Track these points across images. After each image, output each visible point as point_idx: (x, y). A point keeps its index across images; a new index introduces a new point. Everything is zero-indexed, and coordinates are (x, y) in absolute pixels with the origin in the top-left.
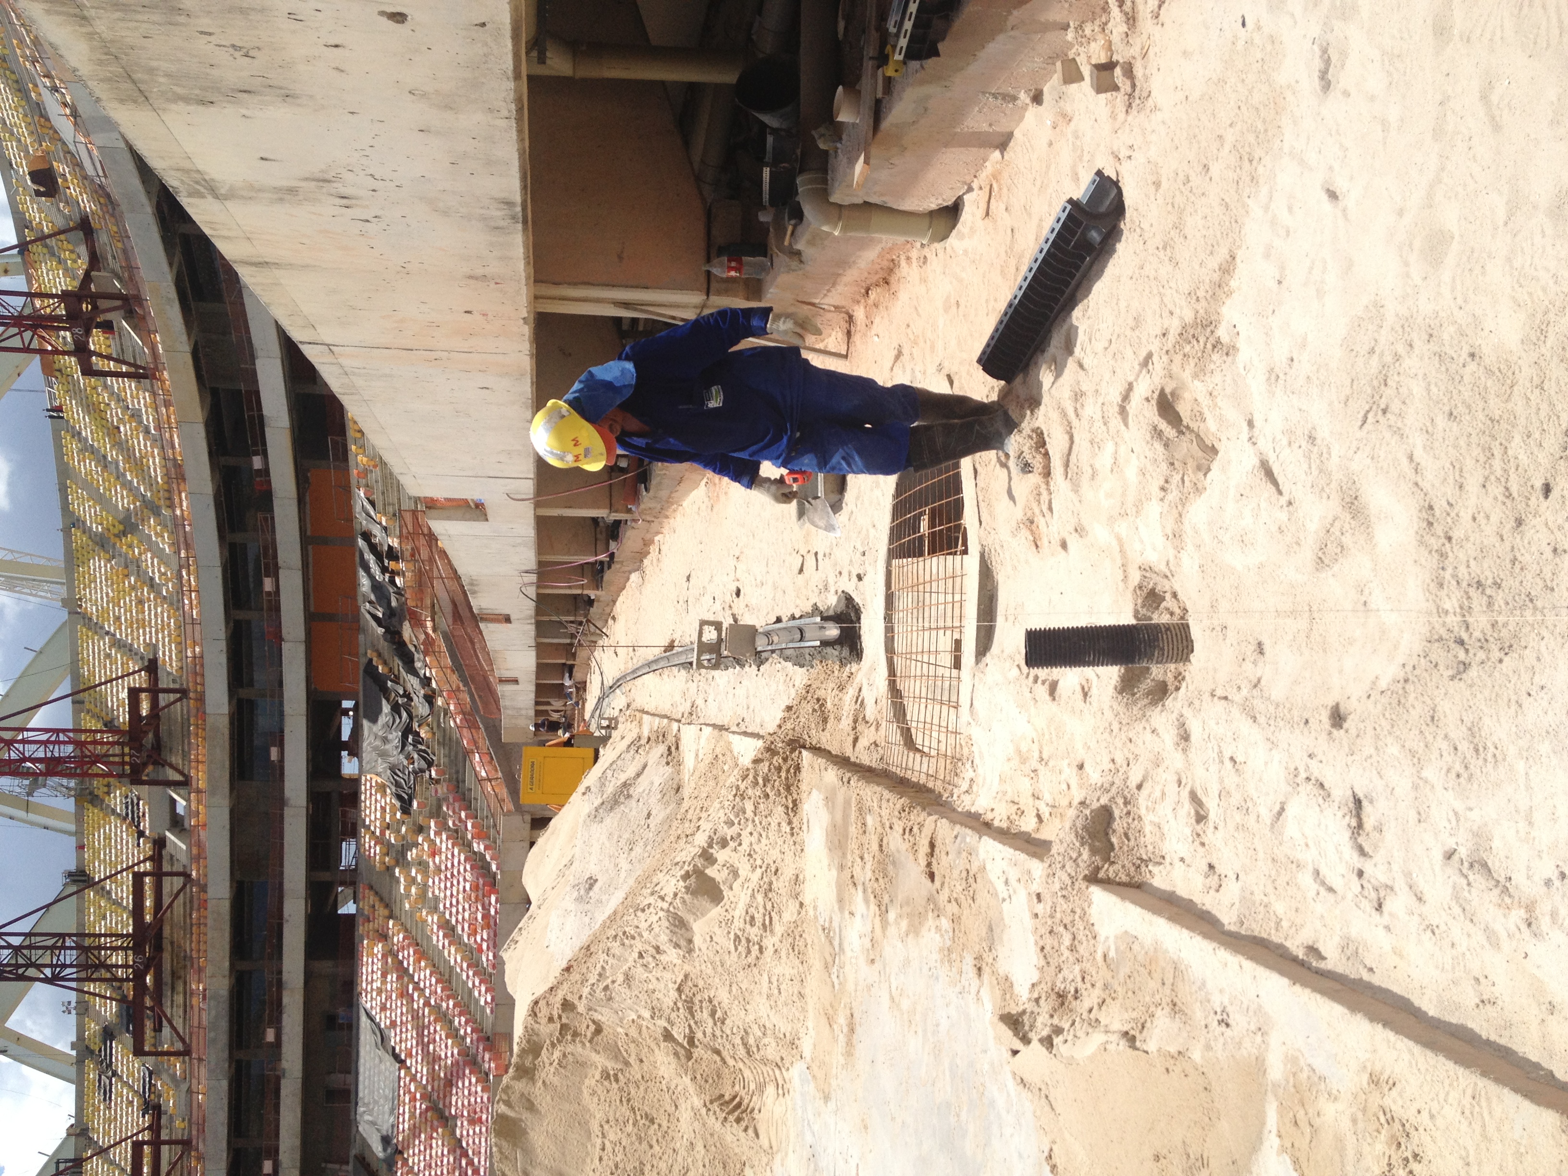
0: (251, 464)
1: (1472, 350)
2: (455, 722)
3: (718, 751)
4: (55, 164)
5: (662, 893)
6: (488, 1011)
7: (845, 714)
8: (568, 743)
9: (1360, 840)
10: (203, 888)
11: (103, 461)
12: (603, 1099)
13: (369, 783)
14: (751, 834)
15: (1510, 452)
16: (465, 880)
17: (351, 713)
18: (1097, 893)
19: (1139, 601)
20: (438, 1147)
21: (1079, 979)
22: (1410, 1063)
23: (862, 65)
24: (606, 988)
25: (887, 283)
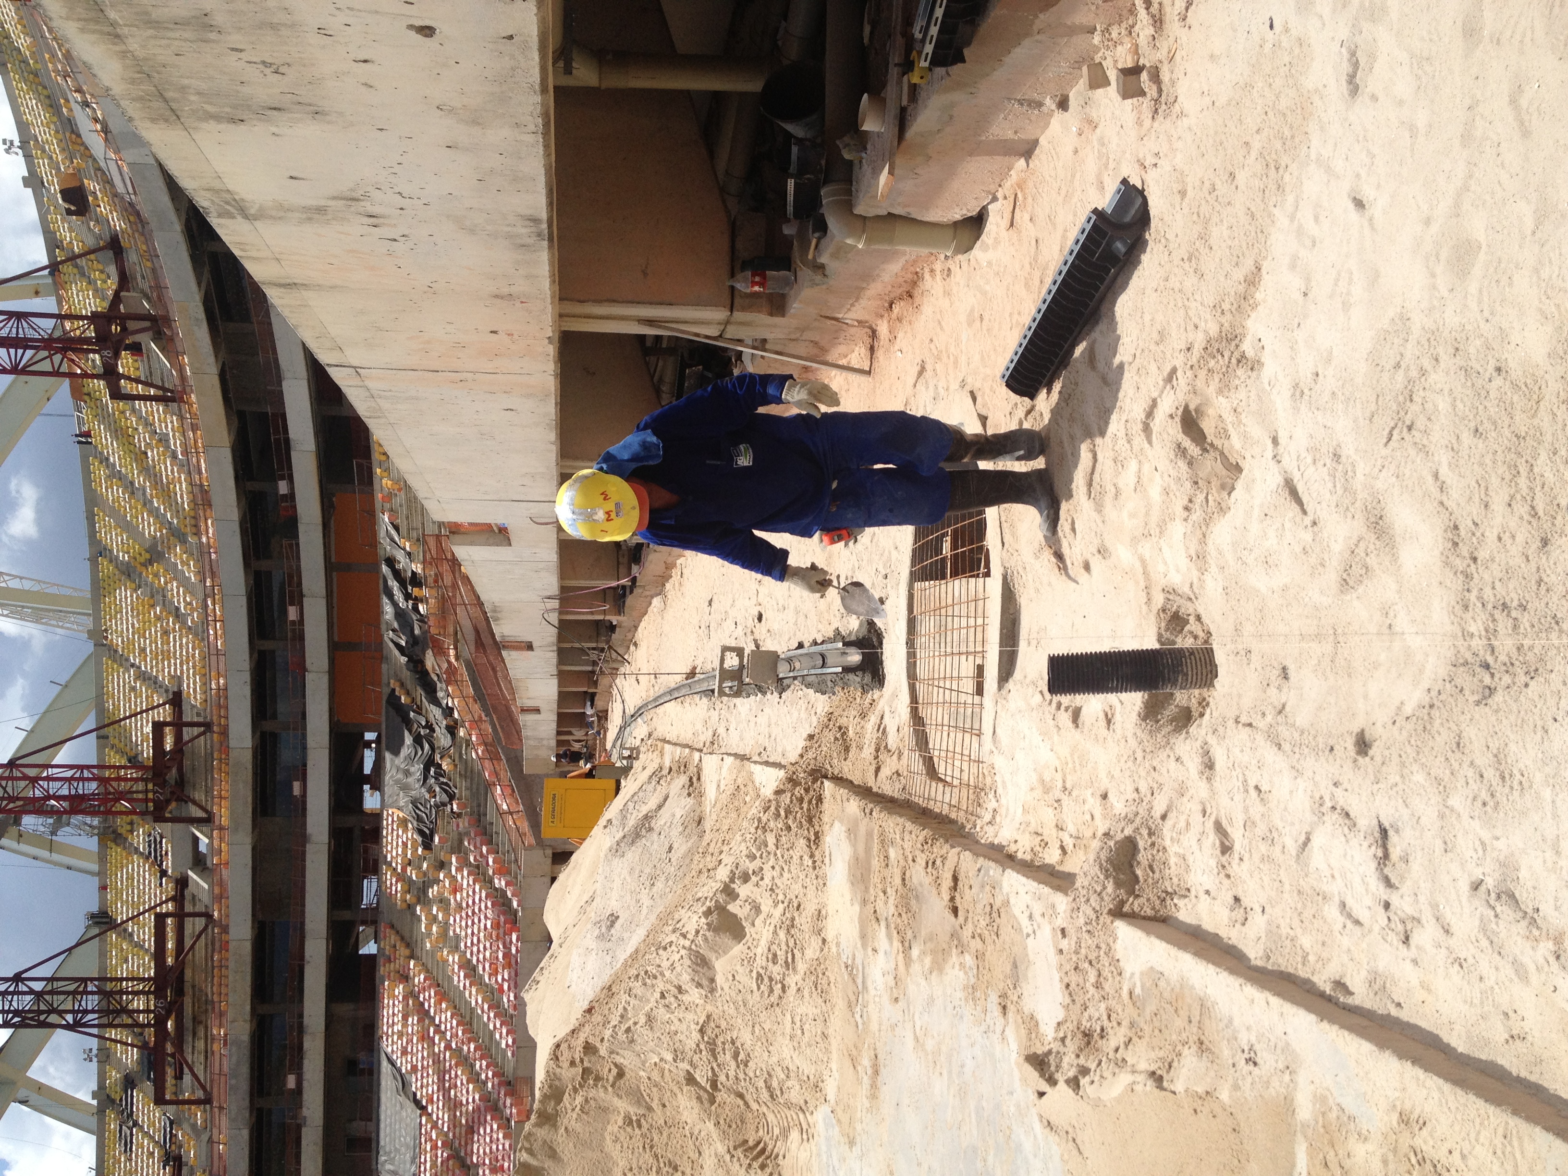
0: (276, 488)
1: (1498, 364)
2: (477, 753)
3: (740, 781)
4: (86, 181)
5: (684, 931)
6: (509, 1054)
7: (867, 742)
8: (590, 775)
9: (1386, 871)
10: (225, 929)
11: (130, 487)
12: (625, 1146)
13: (391, 817)
14: (773, 868)
15: (1536, 470)
16: (486, 918)
17: (373, 745)
18: (1122, 928)
19: (1163, 625)
21: (1105, 1017)
22: (1440, 1101)
23: (887, 71)
24: (628, 1030)
25: (911, 296)
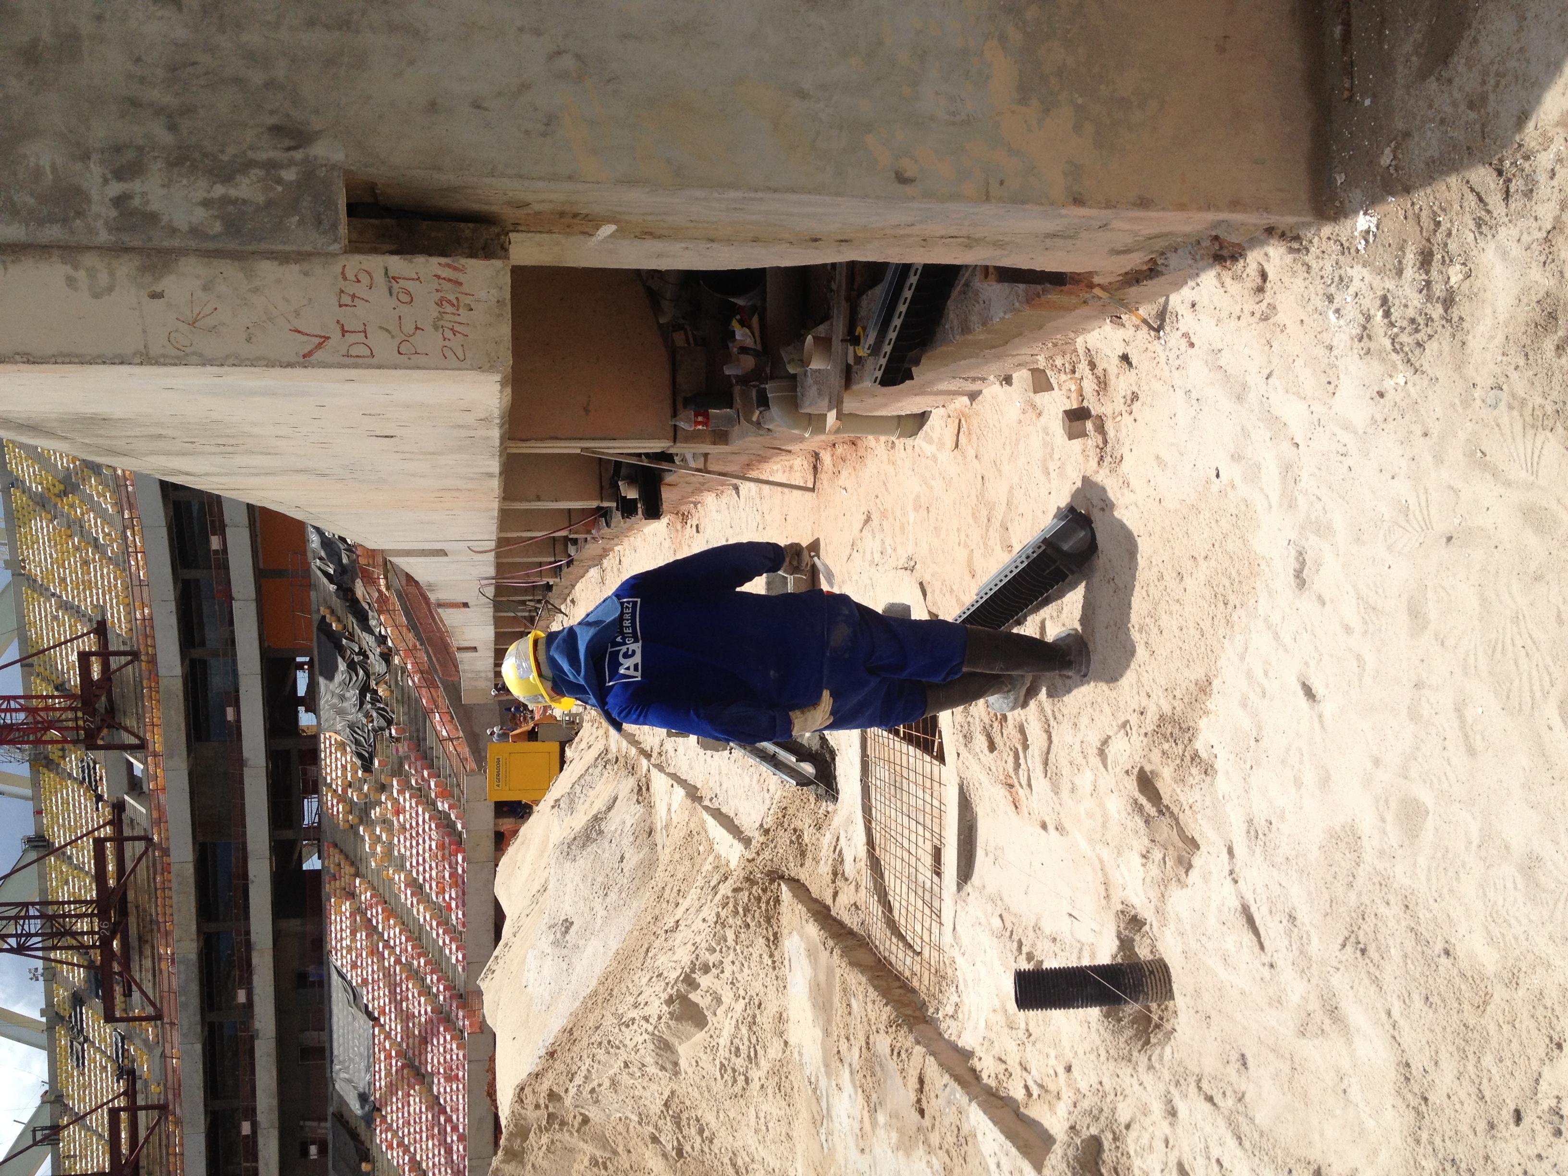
1: (1447, 947)
2: (413, 681)
3: (692, 826)
5: (646, 1013)
6: (460, 969)
7: (824, 858)
10: (166, 852)
13: (328, 741)
14: (733, 963)
15: (1483, 1064)
16: (430, 838)
17: (306, 669)
20: (416, 1104)
24: (593, 1091)
25: (855, 446)
